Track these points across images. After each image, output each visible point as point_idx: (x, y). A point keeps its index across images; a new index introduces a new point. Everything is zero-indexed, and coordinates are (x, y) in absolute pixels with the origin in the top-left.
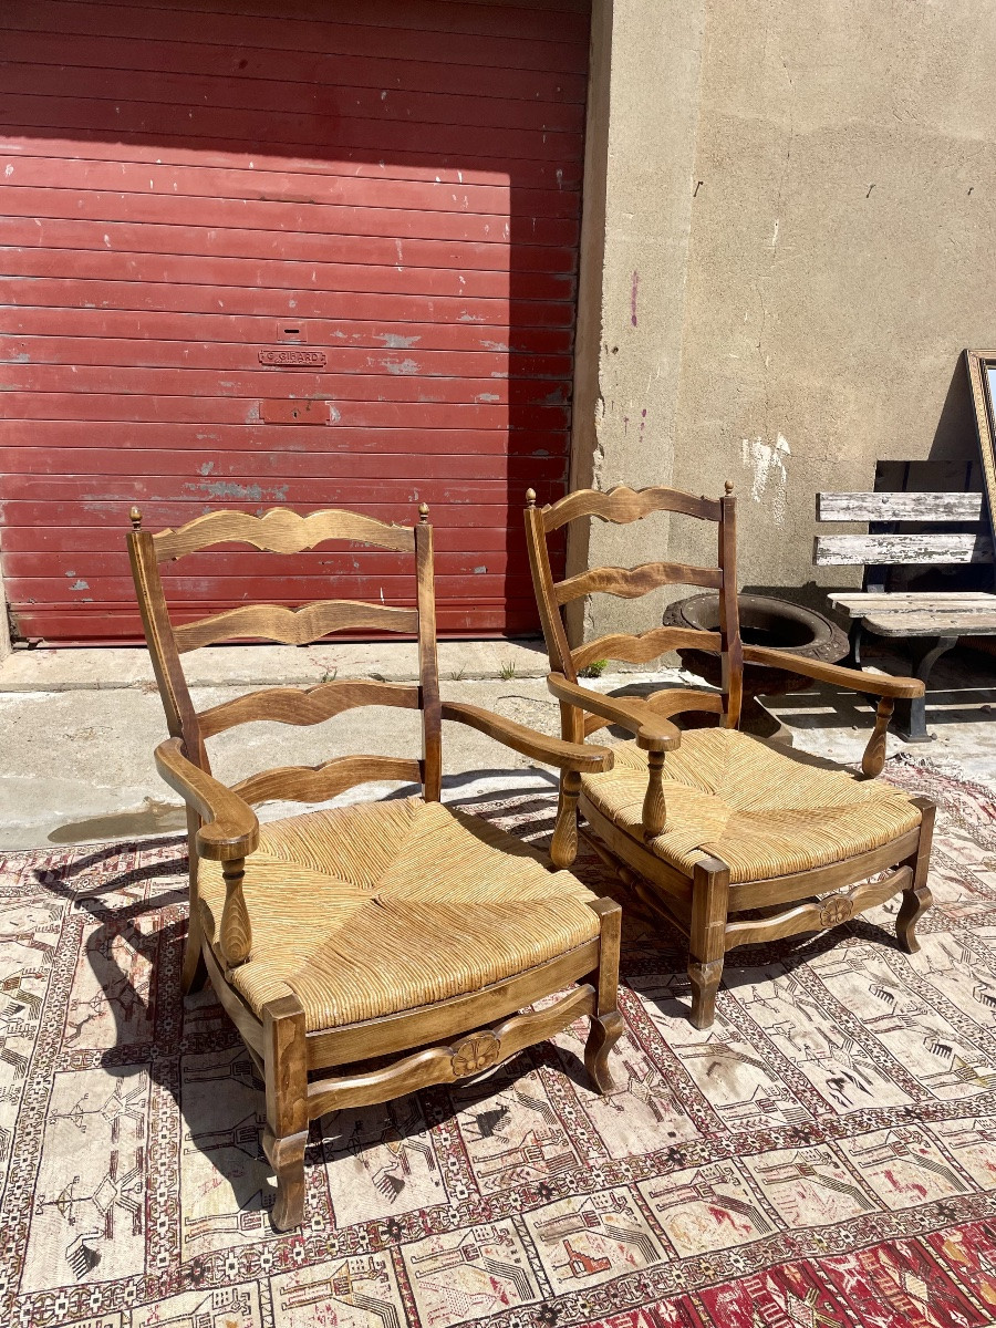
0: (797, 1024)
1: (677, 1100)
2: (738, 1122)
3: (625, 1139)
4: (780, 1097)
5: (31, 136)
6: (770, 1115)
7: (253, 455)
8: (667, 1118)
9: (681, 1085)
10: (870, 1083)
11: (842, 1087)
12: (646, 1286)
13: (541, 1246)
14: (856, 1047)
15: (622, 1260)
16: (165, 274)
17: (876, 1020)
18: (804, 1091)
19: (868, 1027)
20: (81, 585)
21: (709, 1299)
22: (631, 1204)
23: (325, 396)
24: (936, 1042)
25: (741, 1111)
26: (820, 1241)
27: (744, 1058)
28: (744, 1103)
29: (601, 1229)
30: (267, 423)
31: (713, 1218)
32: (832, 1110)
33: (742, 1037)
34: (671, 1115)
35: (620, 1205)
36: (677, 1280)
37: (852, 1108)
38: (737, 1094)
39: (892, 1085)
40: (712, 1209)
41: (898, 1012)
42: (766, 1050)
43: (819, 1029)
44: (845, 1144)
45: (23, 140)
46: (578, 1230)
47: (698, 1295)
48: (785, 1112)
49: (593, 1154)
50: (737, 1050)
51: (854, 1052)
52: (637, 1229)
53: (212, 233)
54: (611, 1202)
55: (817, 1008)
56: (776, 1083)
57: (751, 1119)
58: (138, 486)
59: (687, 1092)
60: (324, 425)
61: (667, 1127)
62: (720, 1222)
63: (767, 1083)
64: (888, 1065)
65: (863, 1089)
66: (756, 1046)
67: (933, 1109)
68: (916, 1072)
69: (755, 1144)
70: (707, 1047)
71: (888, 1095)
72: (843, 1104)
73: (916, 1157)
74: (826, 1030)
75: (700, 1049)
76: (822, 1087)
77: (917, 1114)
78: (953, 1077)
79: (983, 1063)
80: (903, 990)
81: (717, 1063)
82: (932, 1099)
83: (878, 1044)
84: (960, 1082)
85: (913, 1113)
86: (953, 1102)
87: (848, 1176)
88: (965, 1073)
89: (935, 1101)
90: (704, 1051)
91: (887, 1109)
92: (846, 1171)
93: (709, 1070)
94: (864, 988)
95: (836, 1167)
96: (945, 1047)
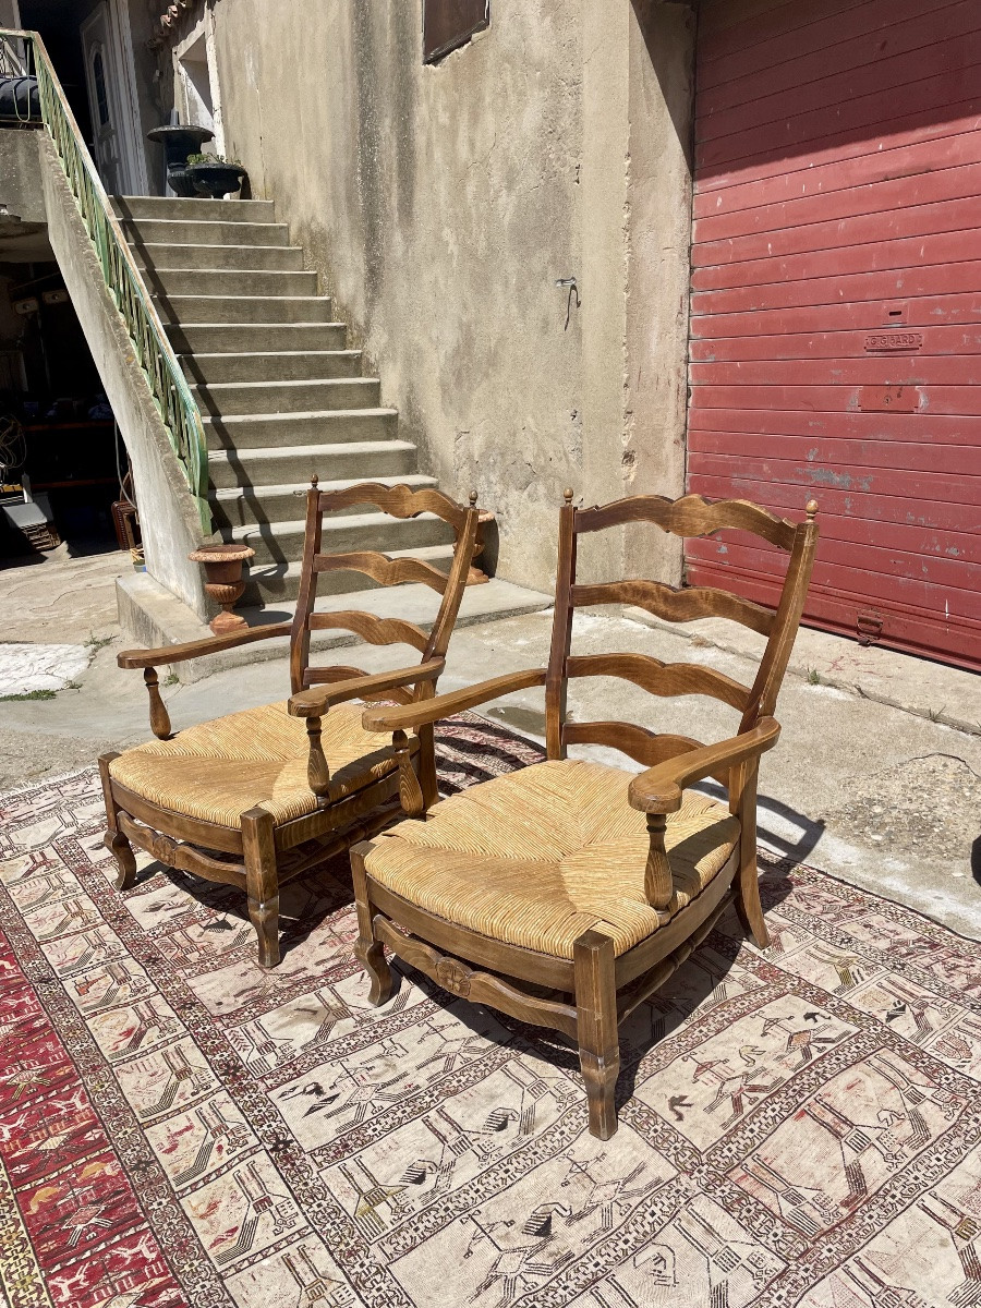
0: (405, 1059)
1: (258, 1000)
2: (241, 1034)
3: (209, 982)
4: (280, 1054)
5: (733, 170)
6: (255, 1051)
7: (849, 443)
8: (238, 998)
9: (279, 998)
11: (311, 1093)
12: (62, 1010)
13: (103, 967)
14: (387, 1104)
15: (86, 999)
16: (804, 271)
17: (448, 1119)
18: (295, 1069)
19: (433, 1114)
20: (724, 549)
22: (141, 995)
23: (917, 380)
24: (428, 1171)
25: (257, 1035)
26: (102, 1086)
27: (326, 1027)
28: (266, 1034)
29: (115, 986)
30: (863, 411)
31: (125, 1029)
32: (271, 1088)
33: (365, 1025)
34: (241, 999)
35: (137, 991)
36: (67, 1021)
37: (277, 1101)
38: (276, 1029)
39: (331, 1135)
40: (133, 1029)
41: (473, 1136)
42: (353, 1042)
43: (405, 1075)
45: (729, 175)
46: (115, 978)
47: (52, 1032)
48: (263, 1060)
50: (340, 1023)
51: (378, 1103)
52: (116, 999)
53: (842, 224)
54: (140, 986)
55: (444, 1072)
56: (299, 1050)
57: (246, 1041)
58: (765, 468)
59: (271, 1002)
60: (912, 412)
61: (227, 1000)
62: (121, 1034)
63: (297, 1045)
64: (370, 1132)
65: (312, 1110)
66: (353, 1035)
67: (298, 1163)
68: (368, 1156)
69: (209, 1044)
70: (339, 1005)
71: (311, 1130)
72: (283, 1095)
73: (213, 1143)
74: (407, 1081)
75: (333, 1002)
76: (306, 1080)
77: (282, 1149)
78: (367, 1186)
79: (399, 1210)
80: (520, 1139)
81: (315, 1012)
82: (320, 1165)
83: (404, 1121)
84: (360, 1191)
85: (281, 1146)
86: (319, 1183)
87: (183, 1103)
88: (376, 1196)
89: (315, 1167)
90: (331, 1004)
91: (283, 1125)
92: (188, 1101)
93: (305, 1010)
94: (499, 1103)
95: (193, 1094)
96: (420, 1180)
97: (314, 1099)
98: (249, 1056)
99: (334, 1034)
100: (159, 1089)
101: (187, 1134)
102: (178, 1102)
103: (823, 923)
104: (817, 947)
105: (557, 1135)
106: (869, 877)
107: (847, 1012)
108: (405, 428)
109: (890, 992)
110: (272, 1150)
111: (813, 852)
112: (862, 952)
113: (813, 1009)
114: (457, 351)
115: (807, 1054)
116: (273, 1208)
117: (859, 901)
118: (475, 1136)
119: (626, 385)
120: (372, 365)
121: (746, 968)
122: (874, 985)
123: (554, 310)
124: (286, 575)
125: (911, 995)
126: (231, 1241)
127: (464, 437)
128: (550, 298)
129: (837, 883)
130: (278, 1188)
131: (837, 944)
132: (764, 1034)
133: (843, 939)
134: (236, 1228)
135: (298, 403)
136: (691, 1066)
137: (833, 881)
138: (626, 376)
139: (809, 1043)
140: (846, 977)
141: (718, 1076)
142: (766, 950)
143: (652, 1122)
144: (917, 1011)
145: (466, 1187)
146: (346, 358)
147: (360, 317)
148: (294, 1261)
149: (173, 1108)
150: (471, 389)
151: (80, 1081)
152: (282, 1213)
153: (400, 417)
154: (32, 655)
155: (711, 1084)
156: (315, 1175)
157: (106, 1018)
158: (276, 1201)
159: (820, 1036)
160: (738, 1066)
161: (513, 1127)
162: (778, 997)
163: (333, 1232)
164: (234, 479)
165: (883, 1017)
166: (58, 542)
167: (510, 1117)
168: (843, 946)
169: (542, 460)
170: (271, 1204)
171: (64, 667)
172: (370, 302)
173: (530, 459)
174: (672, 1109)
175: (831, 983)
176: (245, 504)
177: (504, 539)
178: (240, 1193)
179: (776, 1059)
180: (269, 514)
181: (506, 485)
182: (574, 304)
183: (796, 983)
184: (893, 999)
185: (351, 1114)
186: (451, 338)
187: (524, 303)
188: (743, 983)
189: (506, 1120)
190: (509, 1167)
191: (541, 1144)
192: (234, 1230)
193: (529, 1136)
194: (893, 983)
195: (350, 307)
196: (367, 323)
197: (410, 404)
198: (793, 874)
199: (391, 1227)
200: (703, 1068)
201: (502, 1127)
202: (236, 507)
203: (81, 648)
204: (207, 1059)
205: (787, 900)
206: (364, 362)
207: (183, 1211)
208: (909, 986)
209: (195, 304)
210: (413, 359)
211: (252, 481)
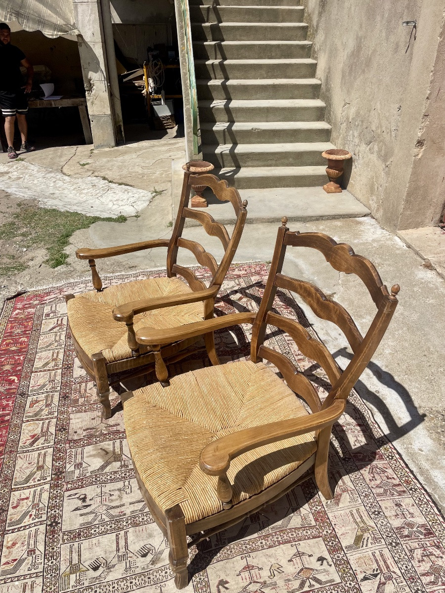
0: (128, 496)
1: (90, 436)
2: (74, 453)
3: (78, 418)
4: (81, 472)
6: (73, 466)
8: (84, 432)
9: (98, 439)
10: (81, 515)
11: (81, 499)
12: (18, 414)
13: (46, 394)
14: (107, 519)
15: (30, 411)
17: (126, 539)
18: (82, 483)
19: (122, 533)
21: (6, 428)
22: (50, 416)
24: (102, 565)
25: (79, 457)
26: (9, 462)
27: (107, 464)
28: (82, 458)
29: (44, 407)
31: (33, 434)
32: (67, 490)
33: (123, 469)
34: (85, 433)
35: (50, 413)
36: (16, 421)
37: (65, 499)
38: (88, 457)
39: (77, 526)
40: (36, 435)
41: (130, 555)
42: (113, 477)
43: (123, 505)
44: (47, 487)
46: (46, 402)
47: (9, 425)
48: (73, 472)
49: (74, 409)
50: (114, 463)
51: (104, 517)
52: (40, 415)
54: (52, 411)
55: (140, 511)
56: (89, 473)
57: (73, 458)
59: (94, 440)
61: (79, 432)
62: (30, 436)
63: (90, 469)
64: (93, 531)
65: (77, 509)
66: (115, 472)
67: (56, 536)
68: (85, 544)
69: (58, 455)
70: (119, 453)
71: (71, 520)
72: (70, 496)
73: (30, 511)
74: (123, 509)
75: (118, 450)
76: (82, 491)
77: (53, 525)
78: (75, 561)
79: (78, 581)
80: (148, 566)
81: (107, 453)
82: (63, 540)
83: (108, 532)
84: (71, 562)
85: (54, 524)
86: (58, 551)
87: (33, 484)
88: (74, 569)
89: (61, 542)
90: (116, 451)
91: (61, 513)
92: (35, 483)
93: (104, 450)
94: (151, 541)
95: (39, 480)
96: (95, 569)
97: (79, 503)
98: (70, 468)
99: (107, 470)
100: (28, 472)
101: (25, 501)
102: (31, 483)
103: (372, 495)
104: (358, 511)
105: (163, 573)
106: (426, 465)
107: (343, 565)
108: (323, 93)
109: (376, 561)
110: (49, 525)
111: (406, 436)
112: (379, 526)
113: (326, 555)
114: (353, 53)
115: (302, 585)
116: (34, 556)
117: (407, 482)
118: (131, 555)
119: (428, 98)
120: (316, 52)
121: (311, 509)
122: (370, 553)
123: (403, 39)
124: (236, 176)
125: (388, 567)
126: (11, 565)
127: (347, 105)
128: (402, 31)
129: (403, 465)
130: (41, 547)
131: (370, 513)
132: (290, 561)
133: (375, 511)
134: (17, 559)
135: (270, 74)
136: (243, 563)
137: (402, 462)
138: (429, 92)
139: (308, 578)
140: (358, 539)
141: (251, 578)
142: (329, 501)
143: (204, 590)
144: (383, 580)
145: (111, 583)
146: (303, 47)
147: (315, 23)
148: (27, 588)
149: (28, 484)
150: (355, 78)
151: (3, 457)
152: (36, 560)
153: (322, 86)
154: (130, 194)
155: (245, 580)
156: (59, 546)
157: (30, 425)
158: (37, 552)
159: (317, 576)
160: (265, 574)
161: (150, 557)
162: (314, 537)
163: (49, 580)
164: (226, 118)
165: (360, 576)
166: (175, 125)
167: (151, 552)
168: (373, 516)
169: (379, 130)
170: (35, 553)
171: (139, 203)
172: (320, 14)
173: (374, 129)
174: (218, 587)
175: (347, 541)
176: (227, 133)
177: (354, 170)
178: (26, 543)
179: (286, 580)
180: (238, 139)
181: (361, 140)
182: (413, 37)
183: (329, 532)
184: (375, 566)
185: (90, 518)
186: (351, 44)
187: (390, 31)
188: (304, 519)
189: (149, 552)
190: (134, 581)
191: (155, 574)
192: (15, 560)
193: (153, 566)
194: (382, 555)
195: (311, 16)
196: (317, 26)
197: (328, 79)
198: (382, 450)
199: (71, 589)
200: (248, 568)
201: (144, 556)
202: (222, 134)
203: (150, 194)
204: (53, 463)
205: (362, 471)
206: (312, 49)
207: (3, 541)
208: (390, 561)
209: (231, 10)
210: (333, 53)
211: (235, 119)
